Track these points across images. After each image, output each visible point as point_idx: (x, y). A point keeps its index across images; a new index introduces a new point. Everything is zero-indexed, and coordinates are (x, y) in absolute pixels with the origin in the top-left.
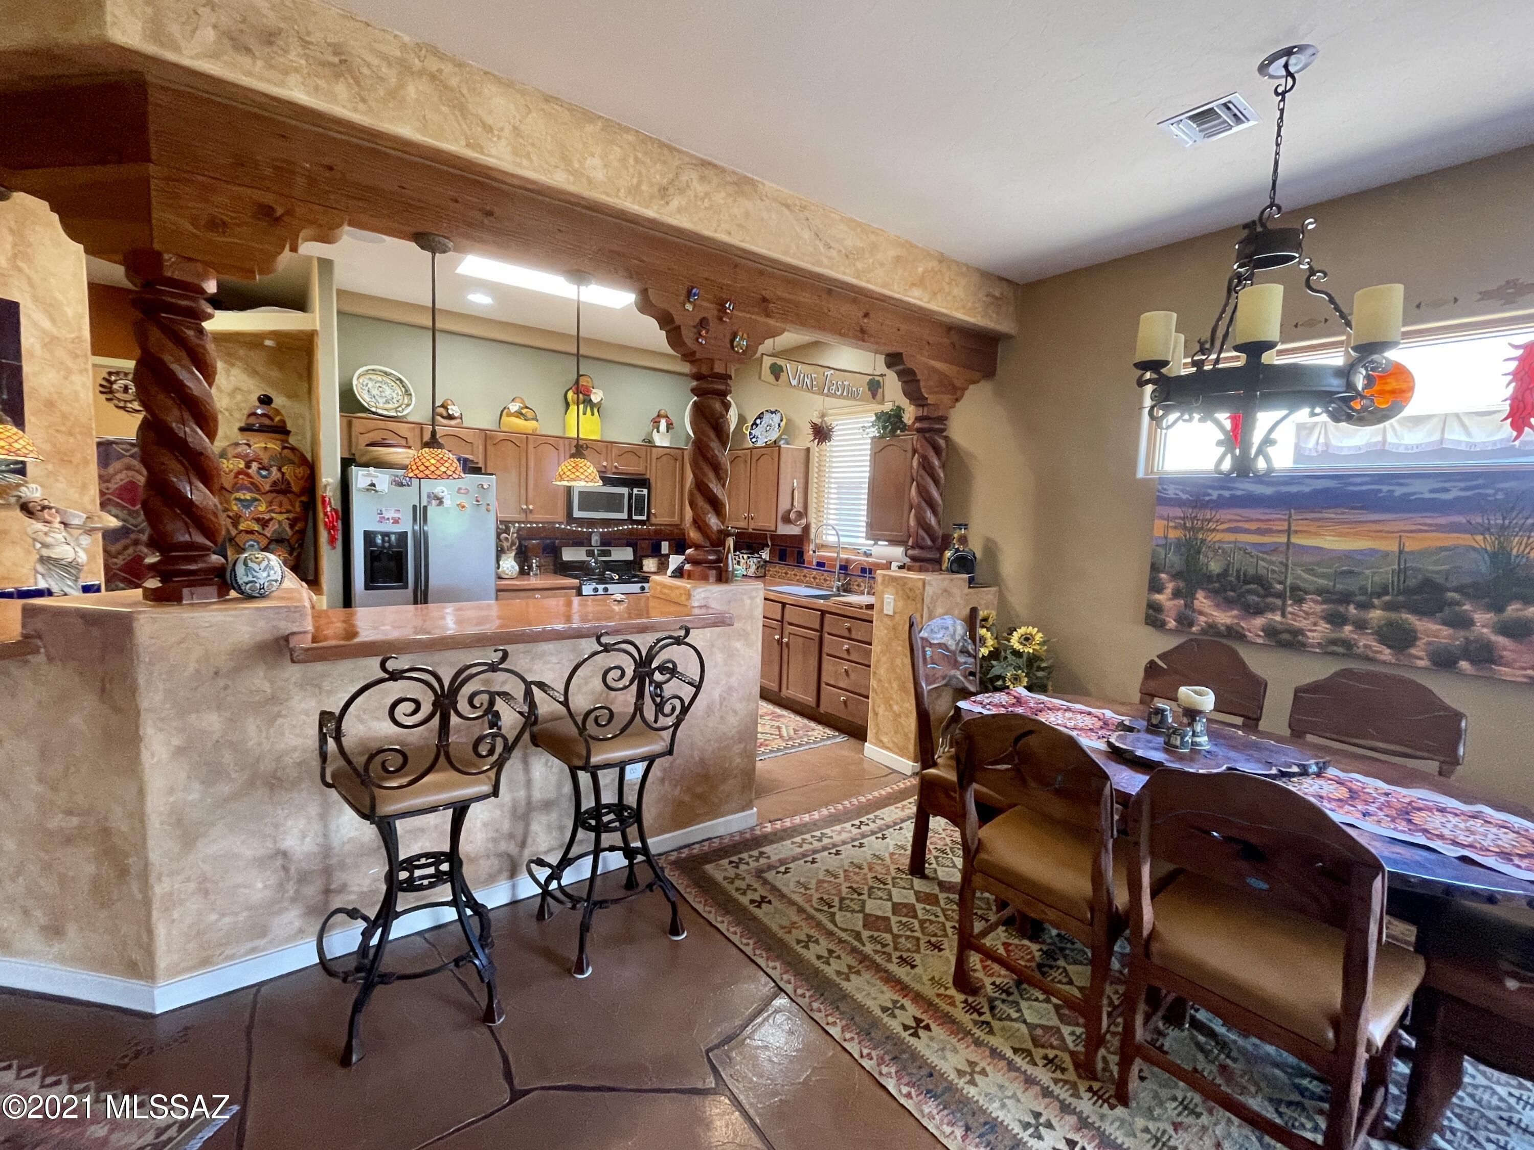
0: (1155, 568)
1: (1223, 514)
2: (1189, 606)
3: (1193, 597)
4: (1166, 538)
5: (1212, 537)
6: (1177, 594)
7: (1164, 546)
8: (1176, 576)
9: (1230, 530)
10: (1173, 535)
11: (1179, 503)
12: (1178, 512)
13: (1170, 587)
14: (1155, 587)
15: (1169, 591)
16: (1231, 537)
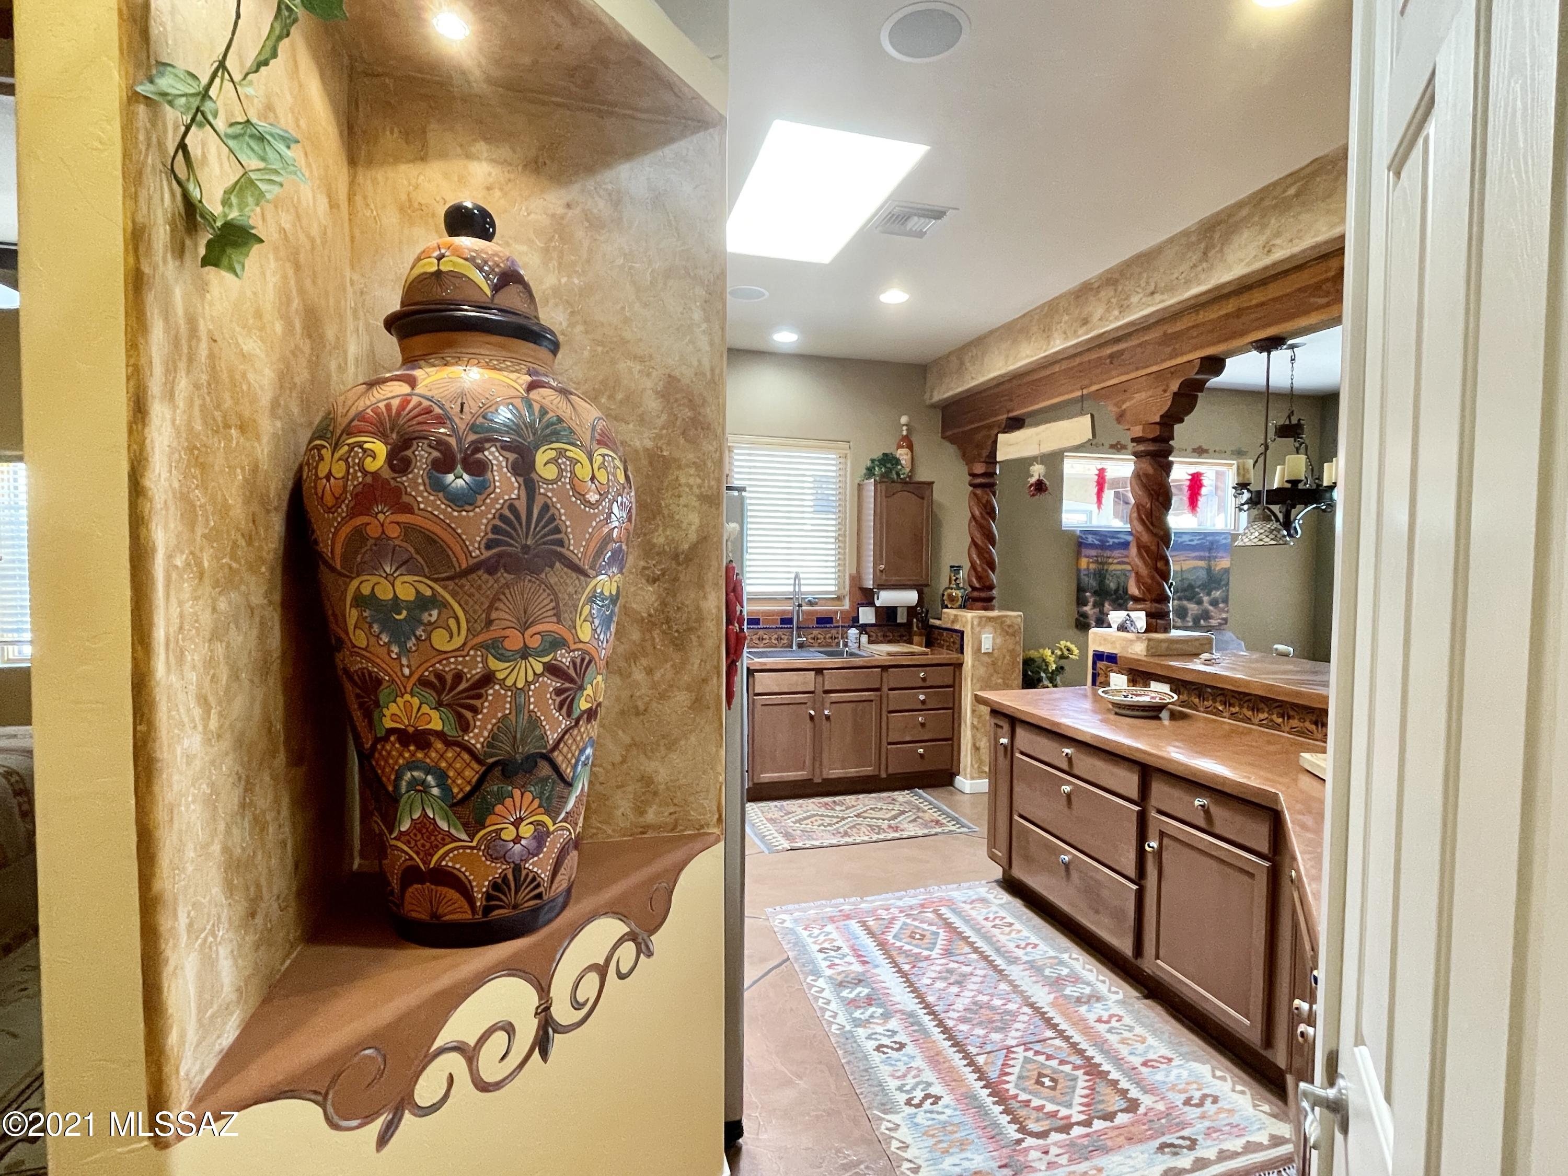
0: (1080, 590)
1: (1116, 553)
2: (1101, 612)
3: (1103, 605)
4: (1088, 568)
5: (1112, 567)
6: (1094, 606)
7: (1087, 575)
8: (1095, 593)
9: (1119, 563)
10: (1092, 566)
11: (1092, 546)
12: (1093, 552)
13: (1092, 600)
14: (1081, 602)
15: (1091, 604)
16: (1119, 567)
